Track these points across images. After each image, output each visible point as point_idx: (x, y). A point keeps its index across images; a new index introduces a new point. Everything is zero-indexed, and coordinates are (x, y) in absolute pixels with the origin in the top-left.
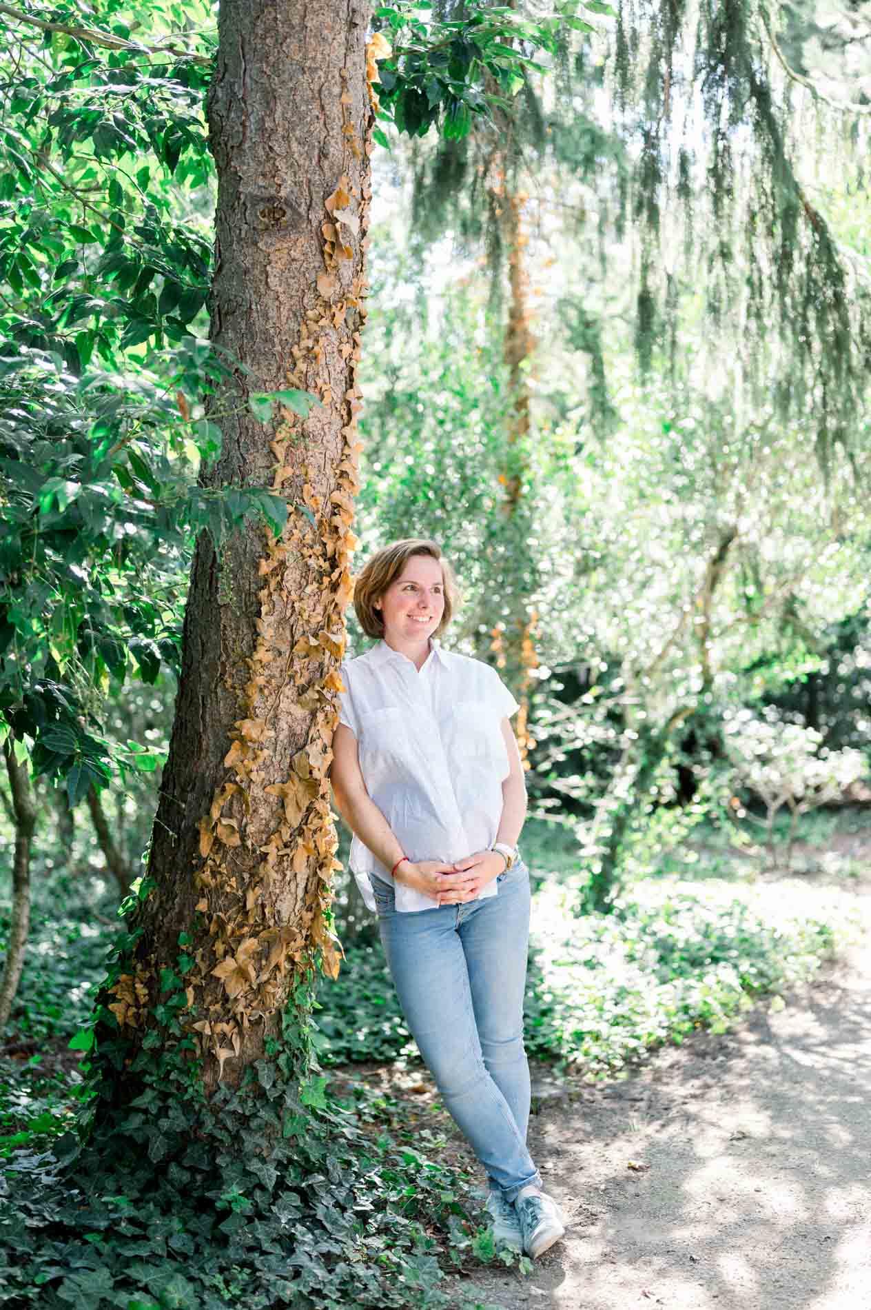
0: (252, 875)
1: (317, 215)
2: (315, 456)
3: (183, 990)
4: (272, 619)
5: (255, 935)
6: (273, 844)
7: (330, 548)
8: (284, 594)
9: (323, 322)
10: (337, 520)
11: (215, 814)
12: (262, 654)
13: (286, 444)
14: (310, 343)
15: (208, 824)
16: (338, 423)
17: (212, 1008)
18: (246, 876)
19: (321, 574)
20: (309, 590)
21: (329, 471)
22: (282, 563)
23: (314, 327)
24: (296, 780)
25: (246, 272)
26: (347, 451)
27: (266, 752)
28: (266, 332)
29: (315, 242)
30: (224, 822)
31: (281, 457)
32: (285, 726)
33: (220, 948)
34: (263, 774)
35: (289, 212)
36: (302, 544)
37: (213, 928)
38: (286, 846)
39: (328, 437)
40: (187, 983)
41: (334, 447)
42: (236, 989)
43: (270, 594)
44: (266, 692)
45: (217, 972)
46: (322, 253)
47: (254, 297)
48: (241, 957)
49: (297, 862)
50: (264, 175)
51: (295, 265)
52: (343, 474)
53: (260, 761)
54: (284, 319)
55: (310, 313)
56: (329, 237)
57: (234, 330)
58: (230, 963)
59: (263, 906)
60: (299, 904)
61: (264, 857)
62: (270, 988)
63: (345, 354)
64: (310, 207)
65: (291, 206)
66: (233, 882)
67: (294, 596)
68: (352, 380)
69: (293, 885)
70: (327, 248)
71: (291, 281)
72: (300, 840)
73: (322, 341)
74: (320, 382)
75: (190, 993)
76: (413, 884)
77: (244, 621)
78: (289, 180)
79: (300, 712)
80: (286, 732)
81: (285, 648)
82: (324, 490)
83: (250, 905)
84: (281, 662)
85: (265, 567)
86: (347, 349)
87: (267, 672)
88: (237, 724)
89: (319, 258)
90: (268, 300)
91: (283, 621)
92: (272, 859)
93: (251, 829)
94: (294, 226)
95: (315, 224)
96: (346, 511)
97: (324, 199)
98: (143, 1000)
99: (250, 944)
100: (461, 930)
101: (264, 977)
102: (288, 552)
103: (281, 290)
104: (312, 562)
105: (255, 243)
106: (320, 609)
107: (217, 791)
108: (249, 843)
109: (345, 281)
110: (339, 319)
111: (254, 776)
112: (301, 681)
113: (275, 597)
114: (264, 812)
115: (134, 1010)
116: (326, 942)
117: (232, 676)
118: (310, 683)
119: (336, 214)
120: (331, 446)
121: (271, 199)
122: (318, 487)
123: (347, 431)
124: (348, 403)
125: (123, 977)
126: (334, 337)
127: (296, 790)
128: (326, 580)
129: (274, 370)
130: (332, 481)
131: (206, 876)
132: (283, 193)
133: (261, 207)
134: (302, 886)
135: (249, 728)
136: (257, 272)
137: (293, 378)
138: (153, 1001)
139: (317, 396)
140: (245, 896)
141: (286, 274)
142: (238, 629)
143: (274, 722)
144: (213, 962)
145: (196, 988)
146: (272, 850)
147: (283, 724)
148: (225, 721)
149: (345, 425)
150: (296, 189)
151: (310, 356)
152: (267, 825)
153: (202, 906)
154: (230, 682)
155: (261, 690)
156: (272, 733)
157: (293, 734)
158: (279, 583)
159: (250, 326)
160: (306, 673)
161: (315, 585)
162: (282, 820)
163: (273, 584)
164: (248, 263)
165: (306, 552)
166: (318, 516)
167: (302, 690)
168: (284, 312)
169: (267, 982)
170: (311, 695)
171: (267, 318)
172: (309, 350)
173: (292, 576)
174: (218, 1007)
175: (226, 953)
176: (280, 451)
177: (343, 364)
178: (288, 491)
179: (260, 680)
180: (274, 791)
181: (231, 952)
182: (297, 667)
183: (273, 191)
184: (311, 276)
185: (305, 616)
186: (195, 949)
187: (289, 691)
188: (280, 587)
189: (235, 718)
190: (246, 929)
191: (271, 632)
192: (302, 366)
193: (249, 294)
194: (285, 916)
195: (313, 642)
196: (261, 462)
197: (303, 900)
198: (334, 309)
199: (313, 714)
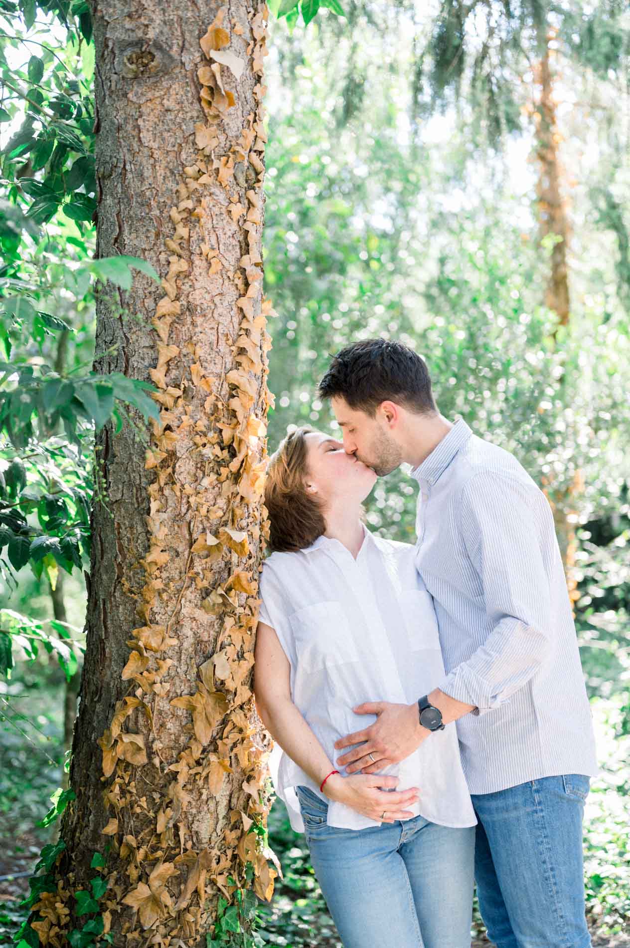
0: (163, 795)
1: (190, 58)
2: (204, 331)
3: (100, 914)
4: (164, 516)
5: (169, 859)
6: (183, 763)
7: (227, 435)
8: (177, 487)
9: (204, 179)
10: (235, 404)
11: (115, 730)
12: (155, 556)
13: (168, 320)
14: (190, 204)
15: (108, 741)
16: (231, 294)
17: (129, 936)
18: (156, 796)
19: (220, 463)
20: (206, 482)
21: (223, 348)
22: (172, 455)
23: (193, 185)
24: (205, 694)
25: (119, 128)
26: (245, 325)
27: (169, 662)
28: (142, 194)
29: (192, 89)
30: (127, 739)
31: (164, 334)
32: (190, 633)
33: (133, 873)
34: (167, 686)
35: (158, 55)
36: (194, 431)
37: (123, 852)
38: (198, 763)
39: (220, 310)
40: (103, 908)
41: (228, 321)
42: (150, 919)
43: (161, 489)
44: (165, 596)
45: (129, 900)
46: (200, 100)
47: (128, 157)
48: (156, 883)
49: (213, 779)
50: (130, 16)
51: (170, 116)
52: (242, 351)
53: (164, 671)
54: (160, 179)
55: (190, 170)
56: (205, 81)
57: (112, 195)
58: (142, 890)
59: (176, 827)
60: (222, 822)
61: (174, 776)
62: (190, 918)
63: (236, 216)
64: (183, 48)
65: (159, 48)
66: (143, 802)
67: (189, 490)
68: (247, 245)
69: (212, 804)
70: (204, 94)
71: (166, 135)
72: (213, 758)
73: (206, 201)
74: (205, 248)
75: (107, 918)
76: (345, 801)
77: (137, 518)
78: (158, 18)
79: (205, 618)
80: (191, 640)
81: (182, 547)
82: (218, 369)
83: (160, 829)
84: (180, 563)
85: (153, 458)
86: (238, 210)
87: (165, 575)
88: (135, 632)
89: (196, 106)
90: (142, 159)
91: (178, 518)
92: (182, 779)
93: (157, 745)
94: (165, 71)
95: (189, 67)
96: (244, 392)
97: (199, 38)
98: (64, 920)
99: (165, 869)
100: (403, 851)
101: (184, 905)
102: (180, 442)
103: (155, 145)
104: (208, 452)
105: (125, 95)
106: (222, 502)
107: (118, 704)
108: (156, 761)
109: (232, 133)
110: (226, 174)
111: (157, 688)
112: (205, 583)
113: (167, 492)
114: (172, 726)
115: (57, 929)
116: (259, 859)
117: (129, 579)
118: (215, 585)
119: (213, 54)
120: (225, 321)
121: (140, 42)
122: (211, 367)
123: (244, 302)
124: (243, 271)
125: (43, 895)
126: (221, 197)
127: (204, 702)
128: (224, 471)
129: (152, 235)
130: (229, 360)
131: (114, 795)
132: (151, 34)
133: (128, 53)
134: (224, 803)
135: (147, 636)
136: (129, 127)
137: (174, 245)
138: (74, 923)
139: (204, 264)
140: (156, 818)
141: (161, 127)
142: (131, 527)
143: (176, 628)
144: (128, 886)
145: (114, 912)
146: (183, 769)
147: (187, 631)
148: (125, 628)
149: (240, 296)
150: (166, 30)
151: (191, 217)
152: (177, 740)
153: (112, 828)
154: (127, 585)
155: (160, 594)
156: (175, 642)
157: (199, 642)
158: (171, 476)
159: (126, 188)
160: (209, 575)
161: (213, 477)
162: (192, 737)
163: (163, 477)
164: (119, 119)
165: (199, 440)
166: (210, 400)
167: (206, 593)
168: (161, 171)
169: (187, 909)
170: (215, 598)
171: (141, 177)
172: (190, 212)
173: (185, 468)
174: (136, 935)
175: (140, 879)
176: (163, 328)
177: (234, 227)
178: (174, 373)
179: (158, 584)
180: (181, 706)
181: (144, 877)
182: (198, 568)
183: (140, 34)
184: (188, 128)
185: (203, 511)
186: (110, 872)
187: (191, 595)
188: (171, 481)
189: (134, 624)
190: (159, 853)
191: (166, 530)
192: (182, 231)
193: (124, 154)
194: (204, 836)
195: (212, 541)
196: (146, 342)
197: (226, 817)
198: (216, 164)
199: (221, 618)
